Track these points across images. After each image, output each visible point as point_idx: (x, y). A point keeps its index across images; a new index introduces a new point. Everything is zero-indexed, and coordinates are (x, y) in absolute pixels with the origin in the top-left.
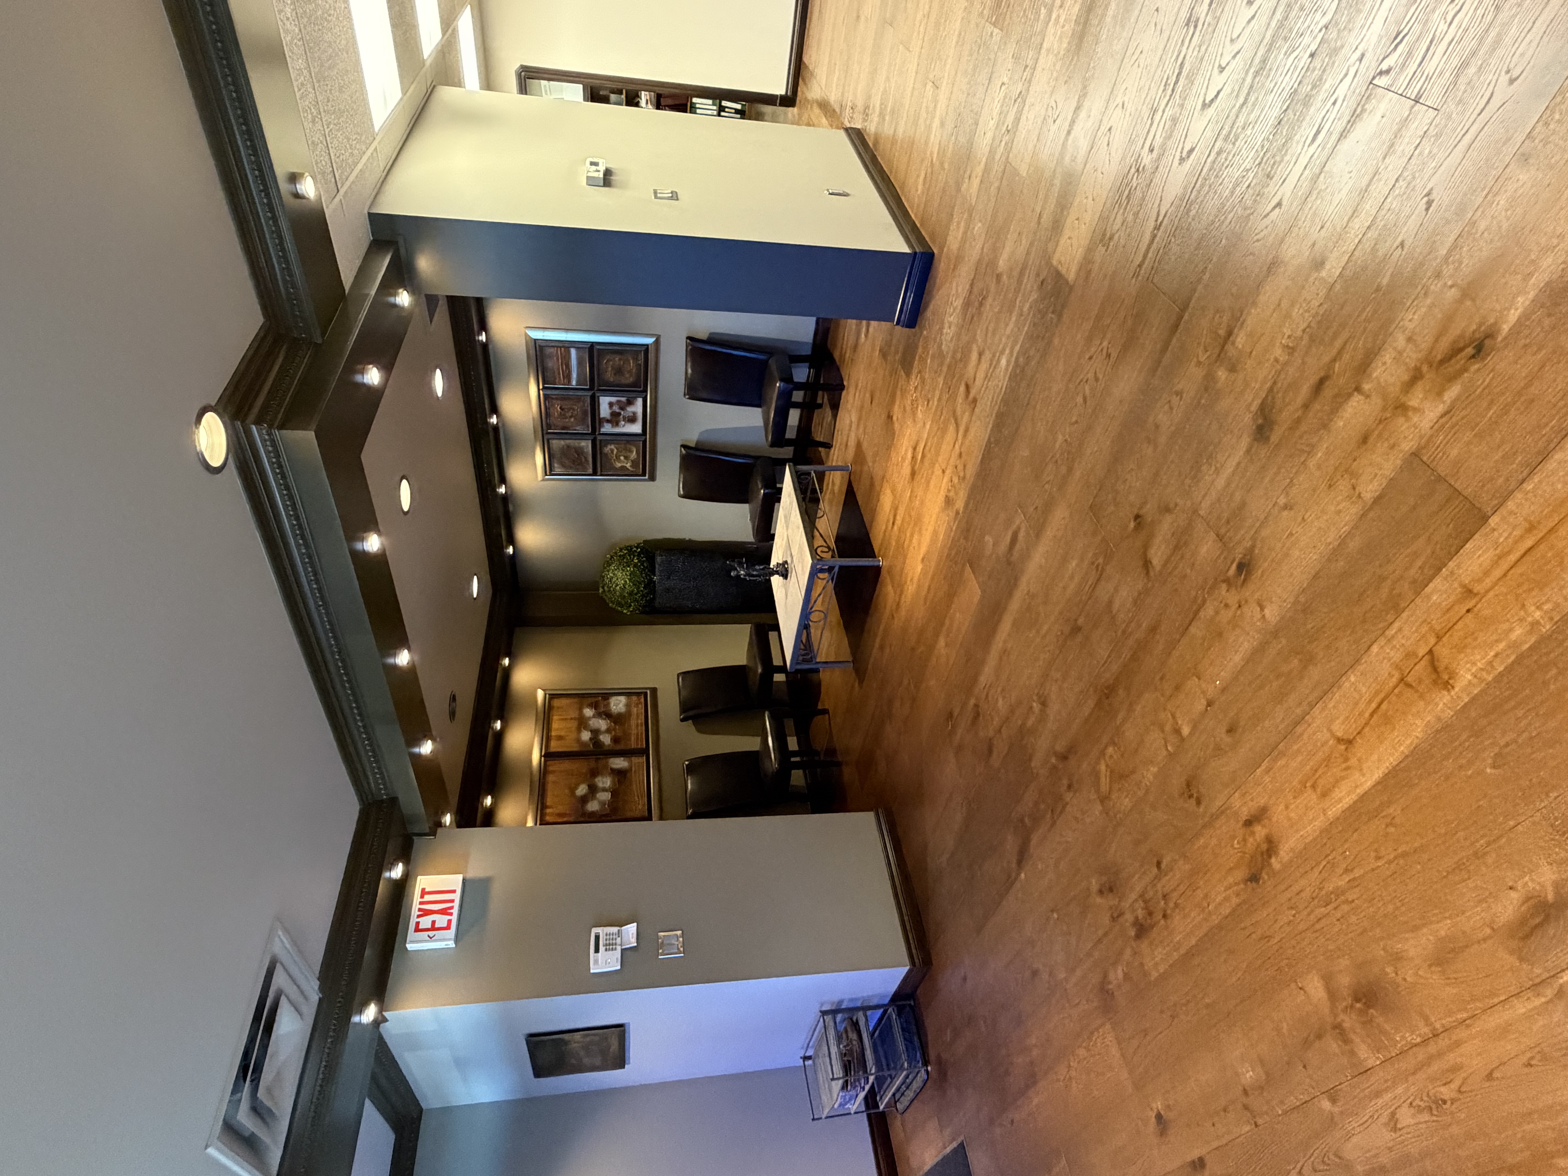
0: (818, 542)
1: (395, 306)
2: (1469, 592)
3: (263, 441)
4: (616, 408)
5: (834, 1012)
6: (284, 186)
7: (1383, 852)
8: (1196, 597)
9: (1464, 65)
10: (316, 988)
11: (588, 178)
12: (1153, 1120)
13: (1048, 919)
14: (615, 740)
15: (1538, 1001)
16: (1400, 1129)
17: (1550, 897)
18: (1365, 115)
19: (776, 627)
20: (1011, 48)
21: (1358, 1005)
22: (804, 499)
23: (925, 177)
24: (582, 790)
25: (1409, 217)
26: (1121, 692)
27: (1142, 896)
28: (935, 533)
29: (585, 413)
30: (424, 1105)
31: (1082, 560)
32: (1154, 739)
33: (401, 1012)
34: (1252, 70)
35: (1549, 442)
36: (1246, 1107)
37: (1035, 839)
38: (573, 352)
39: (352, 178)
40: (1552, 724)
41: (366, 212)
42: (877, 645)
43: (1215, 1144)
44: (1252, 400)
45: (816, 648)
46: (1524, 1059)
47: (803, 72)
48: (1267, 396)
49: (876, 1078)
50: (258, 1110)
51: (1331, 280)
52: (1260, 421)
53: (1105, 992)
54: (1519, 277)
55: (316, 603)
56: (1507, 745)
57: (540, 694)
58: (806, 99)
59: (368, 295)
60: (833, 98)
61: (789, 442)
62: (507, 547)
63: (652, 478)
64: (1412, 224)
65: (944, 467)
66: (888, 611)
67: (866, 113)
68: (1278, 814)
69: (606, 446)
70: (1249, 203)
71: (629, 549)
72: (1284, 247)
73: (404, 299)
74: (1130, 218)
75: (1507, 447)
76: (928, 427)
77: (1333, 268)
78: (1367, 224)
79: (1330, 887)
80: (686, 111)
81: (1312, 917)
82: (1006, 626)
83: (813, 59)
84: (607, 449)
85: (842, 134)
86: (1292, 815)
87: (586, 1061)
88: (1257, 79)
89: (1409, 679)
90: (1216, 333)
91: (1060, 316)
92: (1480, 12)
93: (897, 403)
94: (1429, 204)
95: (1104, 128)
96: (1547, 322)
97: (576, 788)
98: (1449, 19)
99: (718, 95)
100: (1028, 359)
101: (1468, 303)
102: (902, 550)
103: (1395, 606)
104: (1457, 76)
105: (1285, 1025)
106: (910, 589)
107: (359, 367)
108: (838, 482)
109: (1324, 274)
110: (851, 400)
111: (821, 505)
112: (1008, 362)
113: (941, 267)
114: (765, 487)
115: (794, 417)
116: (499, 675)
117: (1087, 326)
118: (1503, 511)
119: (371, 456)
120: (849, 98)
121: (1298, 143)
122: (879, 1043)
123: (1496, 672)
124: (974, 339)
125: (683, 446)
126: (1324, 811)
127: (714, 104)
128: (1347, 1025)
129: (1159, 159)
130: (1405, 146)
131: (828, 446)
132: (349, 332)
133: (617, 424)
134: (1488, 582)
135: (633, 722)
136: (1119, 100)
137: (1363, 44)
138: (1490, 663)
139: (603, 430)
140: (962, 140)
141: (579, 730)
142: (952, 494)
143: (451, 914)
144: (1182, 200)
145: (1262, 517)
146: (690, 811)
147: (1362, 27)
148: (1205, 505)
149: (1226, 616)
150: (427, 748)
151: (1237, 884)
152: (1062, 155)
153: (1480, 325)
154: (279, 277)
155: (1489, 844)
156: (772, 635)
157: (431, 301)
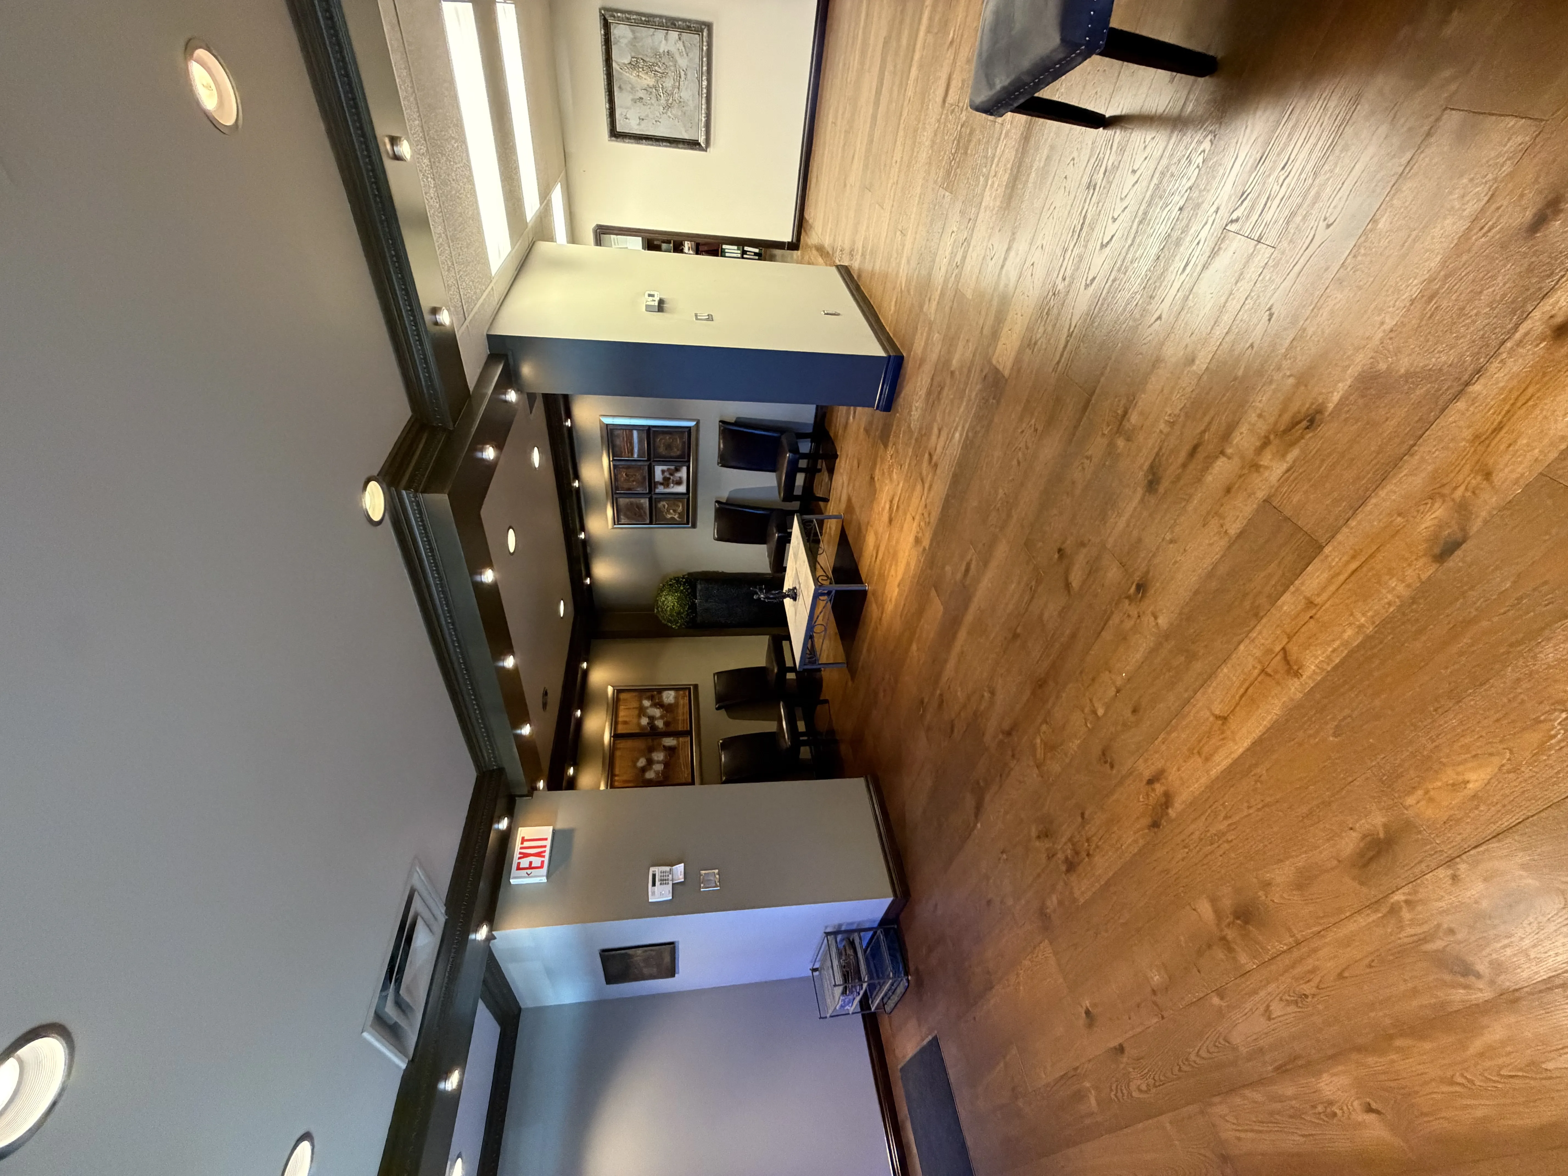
0: (820, 572)
1: (506, 402)
2: (1310, 604)
3: (411, 502)
4: (667, 475)
5: (835, 933)
6: (428, 317)
7: (1253, 802)
8: (1105, 611)
9: (1293, 214)
10: (443, 911)
11: (647, 306)
12: (1084, 1015)
13: (999, 859)
14: (667, 724)
15: (1375, 917)
16: (1274, 1019)
17: (1382, 835)
18: (1221, 252)
19: (788, 638)
20: (959, 205)
21: (1239, 922)
22: (808, 541)
23: (896, 302)
24: (642, 762)
25: (1257, 325)
26: (1051, 684)
27: (1070, 839)
28: (908, 564)
29: (644, 478)
30: (522, 1006)
31: (1019, 583)
32: (1077, 718)
33: (508, 931)
34: (1137, 220)
35: (1367, 489)
36: (1155, 1003)
37: (987, 798)
38: (635, 433)
39: (475, 310)
40: (1377, 702)
41: (485, 334)
42: (865, 651)
43: (1131, 1033)
44: (1144, 461)
45: (818, 653)
46: (1367, 961)
47: (804, 225)
48: (1154, 459)
49: (869, 985)
50: (399, 1003)
51: (1200, 373)
52: (1150, 477)
53: (1043, 914)
54: (1340, 369)
55: (446, 621)
56: (1345, 718)
57: (610, 690)
58: (807, 245)
59: (486, 394)
60: (827, 242)
61: (797, 498)
62: (586, 579)
63: (694, 526)
64: (1259, 331)
65: (913, 514)
66: (873, 624)
67: (851, 254)
68: (1173, 776)
69: (659, 502)
70: (1138, 316)
71: (677, 580)
72: (1165, 348)
73: (512, 396)
74: (1050, 329)
75: (1335, 494)
76: (901, 485)
77: (1201, 363)
78: (1225, 331)
79: (1213, 831)
80: (717, 255)
81: (1201, 853)
82: (962, 634)
83: (812, 215)
84: (660, 505)
85: (834, 269)
86: (1183, 775)
87: (646, 971)
88: (1141, 226)
89: (1269, 670)
90: (1115, 412)
91: (998, 402)
92: (1303, 176)
93: (878, 466)
94: (1271, 315)
95: (1028, 264)
96: (1361, 402)
97: (638, 760)
98: (1280, 182)
99: (741, 243)
100: (976, 433)
101: (1303, 388)
102: (882, 577)
103: (1257, 615)
104: (1288, 223)
105: (1182, 938)
106: (890, 607)
107: (480, 446)
108: (834, 528)
109: (1194, 368)
110: (843, 465)
111: (821, 544)
112: (961, 435)
113: (909, 366)
114: (779, 531)
115: (800, 479)
116: (579, 676)
117: (1019, 409)
118: (1334, 543)
119: (489, 511)
120: (839, 244)
121: (1172, 272)
122: (870, 958)
123: (1334, 664)
124: (934, 419)
125: (717, 502)
126: (1207, 772)
127: (738, 249)
128: (1229, 937)
129: (1070, 285)
130: (1252, 272)
131: (826, 500)
132: (473, 420)
133: (667, 486)
134: (1325, 596)
135: (680, 711)
136: (1039, 243)
137: (1218, 200)
138: (1328, 657)
139: (657, 491)
140: (924, 272)
141: (639, 716)
142: (920, 535)
143: (544, 857)
144: (1087, 315)
145: (1154, 549)
146: (724, 778)
147: (1217, 188)
148: (1111, 541)
149: (1128, 624)
150: (526, 730)
151: (1142, 829)
152: (997, 283)
153: (1312, 404)
154: (423, 383)
155: (1333, 795)
156: (785, 644)
157: (531, 398)
